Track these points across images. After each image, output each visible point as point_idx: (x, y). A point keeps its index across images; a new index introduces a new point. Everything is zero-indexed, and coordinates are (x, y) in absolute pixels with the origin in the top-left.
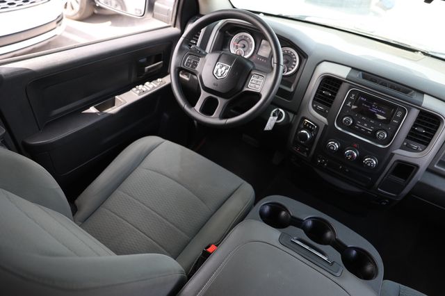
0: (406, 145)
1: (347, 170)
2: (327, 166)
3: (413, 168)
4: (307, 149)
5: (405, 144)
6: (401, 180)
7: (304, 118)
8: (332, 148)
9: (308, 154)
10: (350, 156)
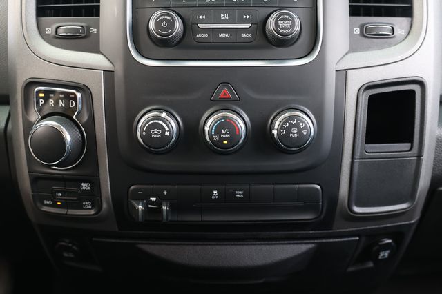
0: (362, 34)
1: (239, 194)
2: (172, 209)
3: (413, 92)
4: (86, 186)
5: (357, 31)
6: (398, 149)
7: (30, 85)
8: (156, 133)
9: (97, 204)
10: (226, 134)
